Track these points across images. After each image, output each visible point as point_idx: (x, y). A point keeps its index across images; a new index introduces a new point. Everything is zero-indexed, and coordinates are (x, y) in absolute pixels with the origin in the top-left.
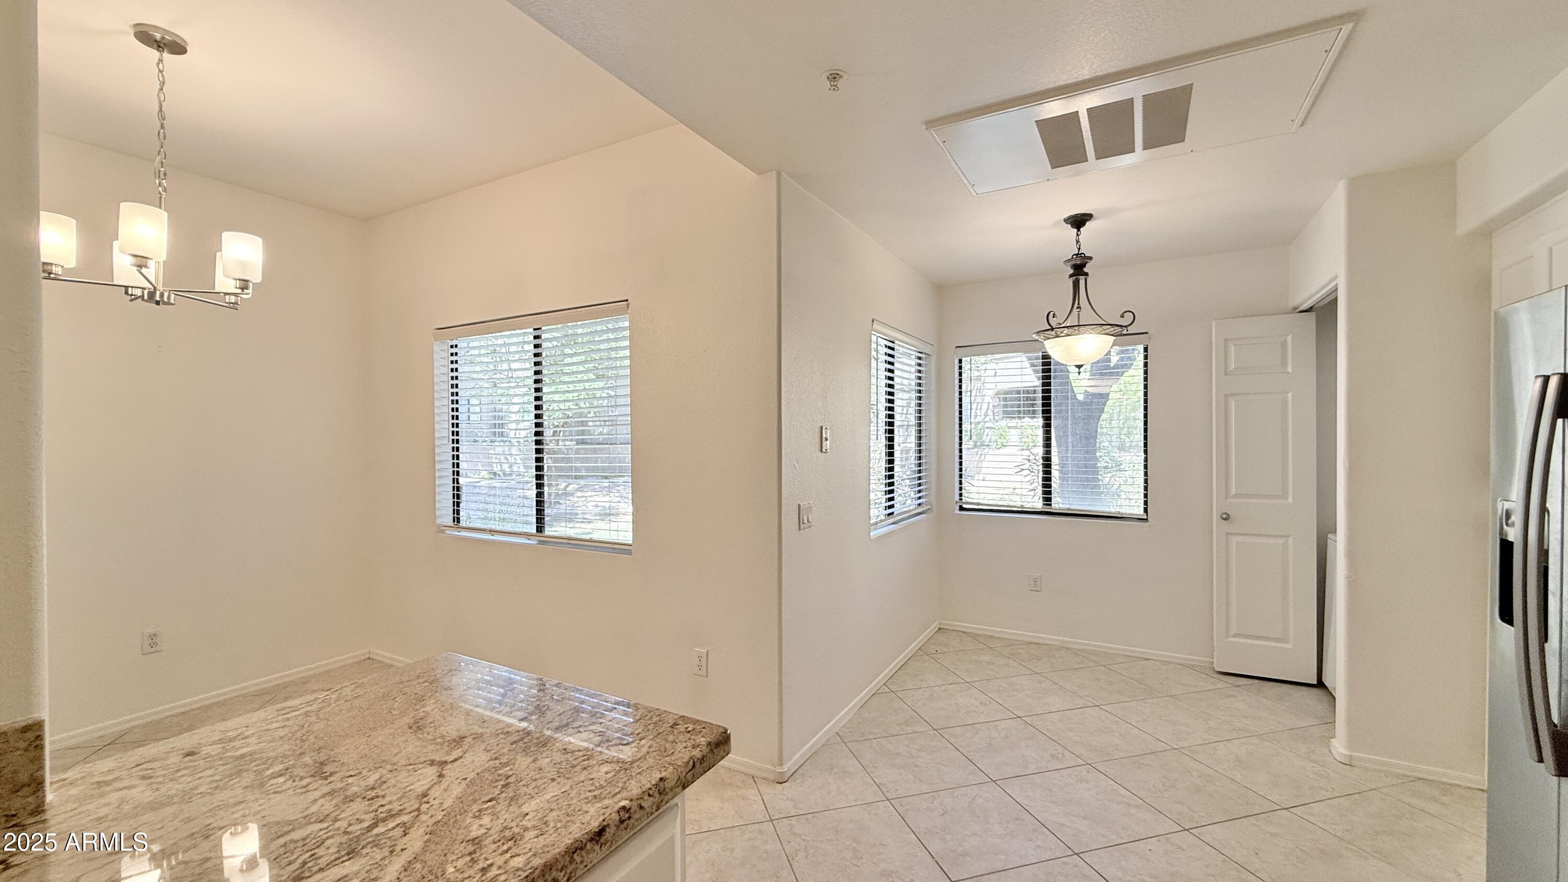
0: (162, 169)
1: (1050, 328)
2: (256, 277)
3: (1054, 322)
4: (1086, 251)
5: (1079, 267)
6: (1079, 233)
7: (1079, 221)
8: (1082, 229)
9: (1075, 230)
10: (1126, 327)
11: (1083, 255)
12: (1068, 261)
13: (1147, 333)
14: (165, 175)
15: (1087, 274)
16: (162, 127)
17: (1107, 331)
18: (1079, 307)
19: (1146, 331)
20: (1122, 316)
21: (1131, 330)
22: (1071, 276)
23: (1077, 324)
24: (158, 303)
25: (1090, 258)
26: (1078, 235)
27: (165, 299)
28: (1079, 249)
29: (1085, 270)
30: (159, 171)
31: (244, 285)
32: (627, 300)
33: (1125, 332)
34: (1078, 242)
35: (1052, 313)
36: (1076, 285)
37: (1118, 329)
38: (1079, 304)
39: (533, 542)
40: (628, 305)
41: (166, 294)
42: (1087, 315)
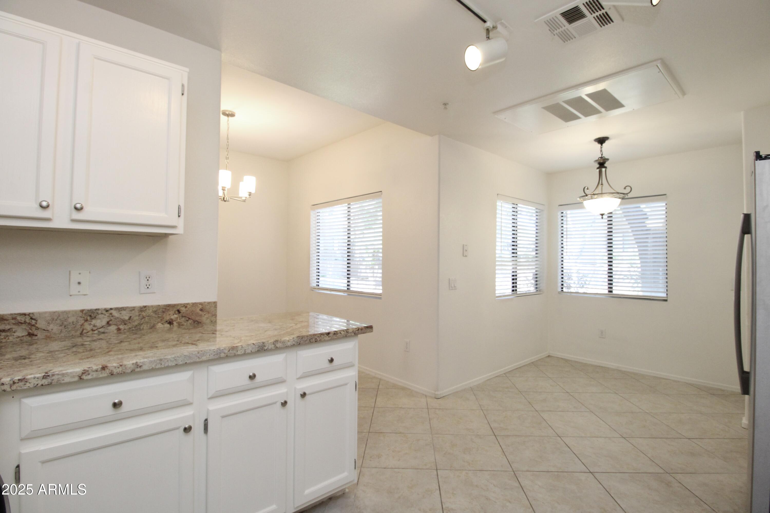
0: (227, 156)
1: (585, 195)
2: (253, 191)
3: (587, 192)
4: (606, 155)
5: (602, 164)
6: (602, 147)
7: (601, 141)
8: (604, 145)
9: (600, 145)
10: (627, 194)
11: (604, 158)
12: (596, 161)
13: (665, 195)
14: (228, 158)
15: (606, 167)
16: (228, 142)
17: (616, 196)
18: (602, 184)
19: (665, 194)
20: (625, 188)
21: (630, 195)
22: (598, 168)
23: (601, 192)
24: (225, 201)
25: (608, 159)
26: (601, 148)
27: (227, 200)
28: (602, 155)
29: (605, 165)
30: (227, 157)
31: (250, 194)
32: (381, 192)
33: (627, 197)
34: (601, 151)
35: (586, 187)
36: (600, 173)
37: (622, 196)
38: (602, 182)
39: (345, 294)
40: (382, 193)
41: (227, 198)
42: (606, 188)
